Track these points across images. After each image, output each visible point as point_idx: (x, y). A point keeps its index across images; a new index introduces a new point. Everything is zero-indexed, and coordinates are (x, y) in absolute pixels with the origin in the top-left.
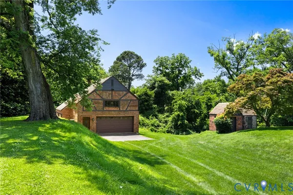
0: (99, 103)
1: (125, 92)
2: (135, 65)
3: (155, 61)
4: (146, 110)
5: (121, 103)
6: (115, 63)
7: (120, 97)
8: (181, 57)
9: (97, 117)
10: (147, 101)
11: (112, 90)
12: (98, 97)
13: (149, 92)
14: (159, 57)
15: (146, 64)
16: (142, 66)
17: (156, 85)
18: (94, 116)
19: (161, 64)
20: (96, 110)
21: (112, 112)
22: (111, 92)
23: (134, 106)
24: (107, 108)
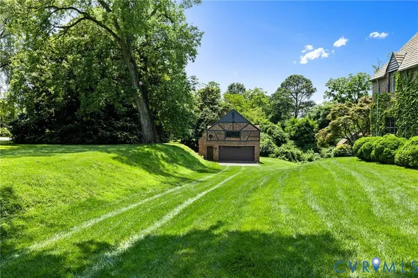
0: (221, 134)
1: (245, 124)
2: (304, 90)
3: (328, 84)
4: (307, 142)
5: (242, 134)
6: (279, 90)
7: (240, 128)
8: (360, 78)
9: (220, 147)
10: (308, 133)
11: (233, 122)
12: (220, 129)
13: (311, 122)
14: (331, 79)
15: (315, 89)
16: (310, 91)
17: (321, 114)
18: (216, 145)
19: (335, 88)
20: (218, 140)
21: (233, 142)
22: (232, 124)
23: (254, 137)
24: (228, 139)
